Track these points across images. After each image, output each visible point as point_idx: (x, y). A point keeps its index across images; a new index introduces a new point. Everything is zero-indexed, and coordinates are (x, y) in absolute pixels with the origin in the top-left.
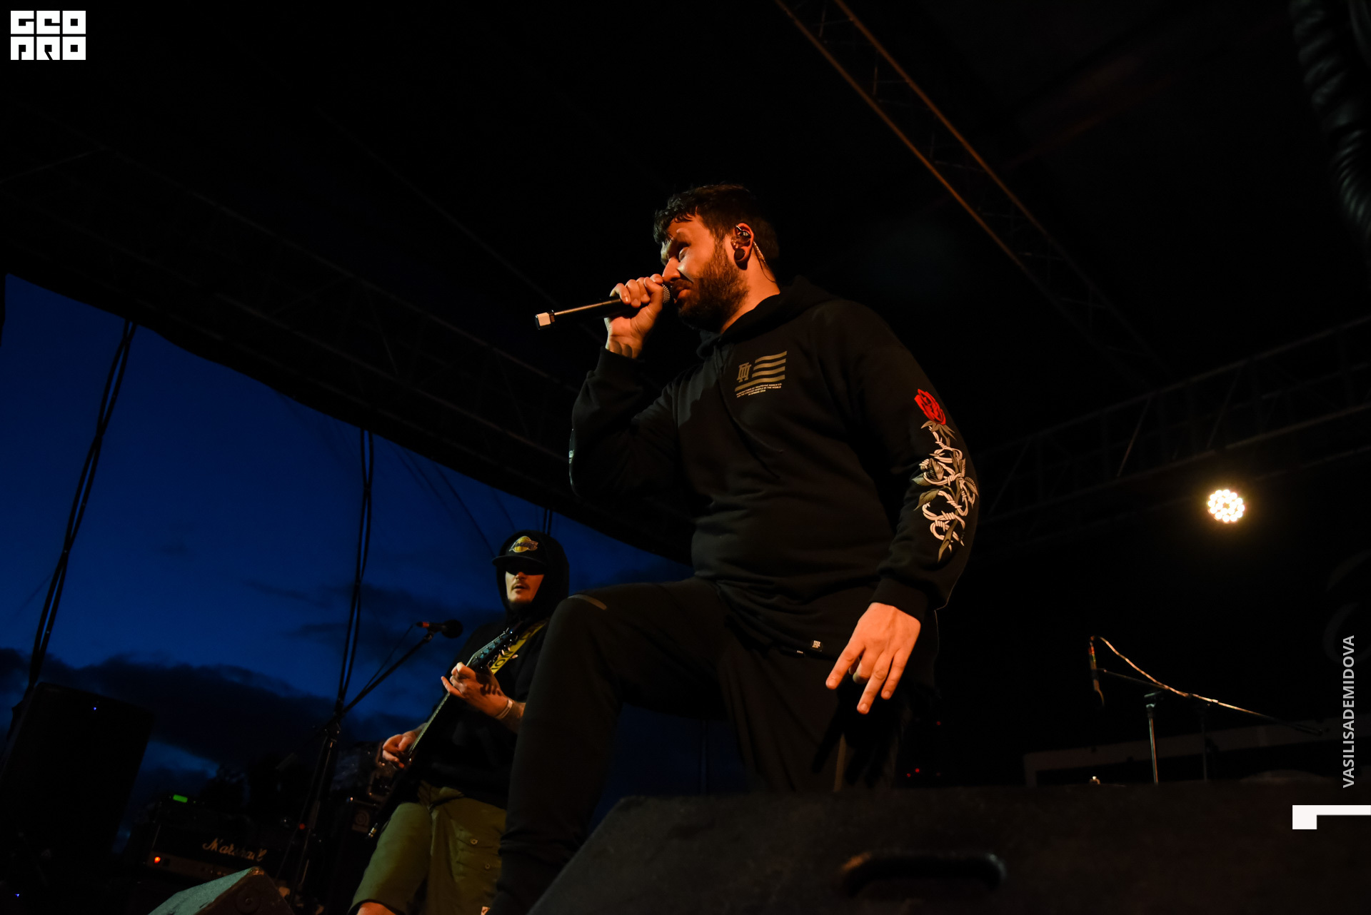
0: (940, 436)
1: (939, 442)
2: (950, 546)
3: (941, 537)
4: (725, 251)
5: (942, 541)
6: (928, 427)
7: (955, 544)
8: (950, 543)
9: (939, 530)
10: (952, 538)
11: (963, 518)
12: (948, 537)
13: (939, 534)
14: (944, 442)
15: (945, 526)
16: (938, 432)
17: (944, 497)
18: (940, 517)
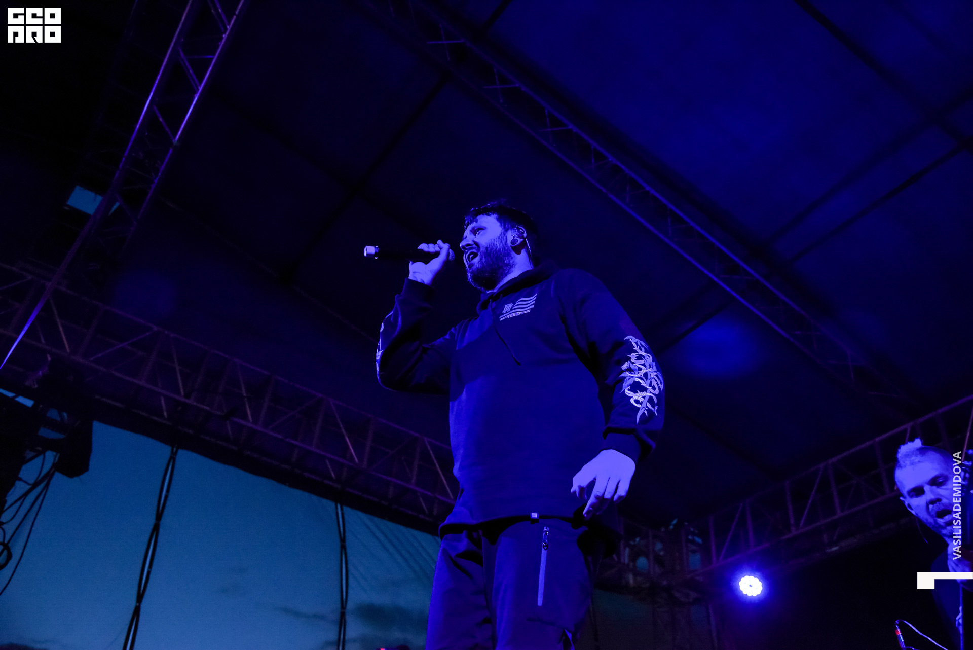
0: (637, 345)
1: (637, 349)
2: (645, 412)
3: (639, 406)
4: (506, 237)
5: (639, 408)
6: (629, 339)
7: (649, 410)
8: (645, 409)
9: (637, 401)
10: (647, 407)
11: (654, 394)
12: (644, 405)
13: (637, 404)
14: (640, 349)
15: (641, 400)
16: (636, 343)
17: (639, 382)
18: (637, 394)
